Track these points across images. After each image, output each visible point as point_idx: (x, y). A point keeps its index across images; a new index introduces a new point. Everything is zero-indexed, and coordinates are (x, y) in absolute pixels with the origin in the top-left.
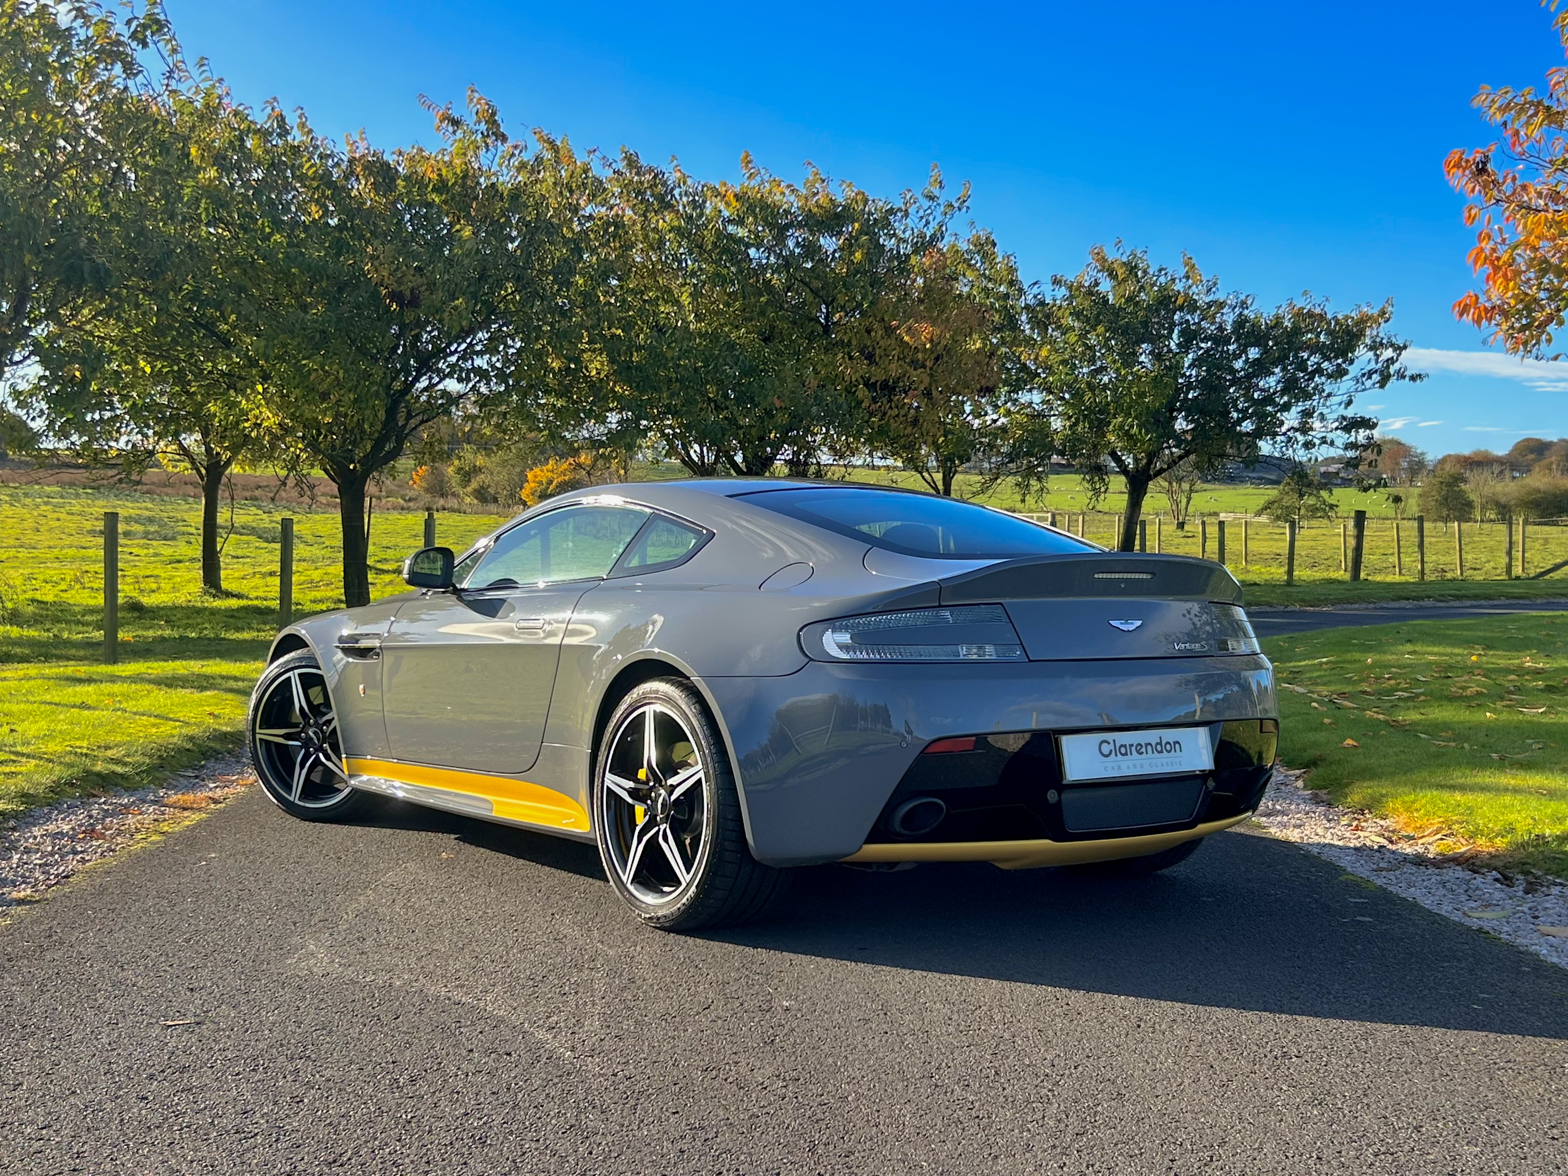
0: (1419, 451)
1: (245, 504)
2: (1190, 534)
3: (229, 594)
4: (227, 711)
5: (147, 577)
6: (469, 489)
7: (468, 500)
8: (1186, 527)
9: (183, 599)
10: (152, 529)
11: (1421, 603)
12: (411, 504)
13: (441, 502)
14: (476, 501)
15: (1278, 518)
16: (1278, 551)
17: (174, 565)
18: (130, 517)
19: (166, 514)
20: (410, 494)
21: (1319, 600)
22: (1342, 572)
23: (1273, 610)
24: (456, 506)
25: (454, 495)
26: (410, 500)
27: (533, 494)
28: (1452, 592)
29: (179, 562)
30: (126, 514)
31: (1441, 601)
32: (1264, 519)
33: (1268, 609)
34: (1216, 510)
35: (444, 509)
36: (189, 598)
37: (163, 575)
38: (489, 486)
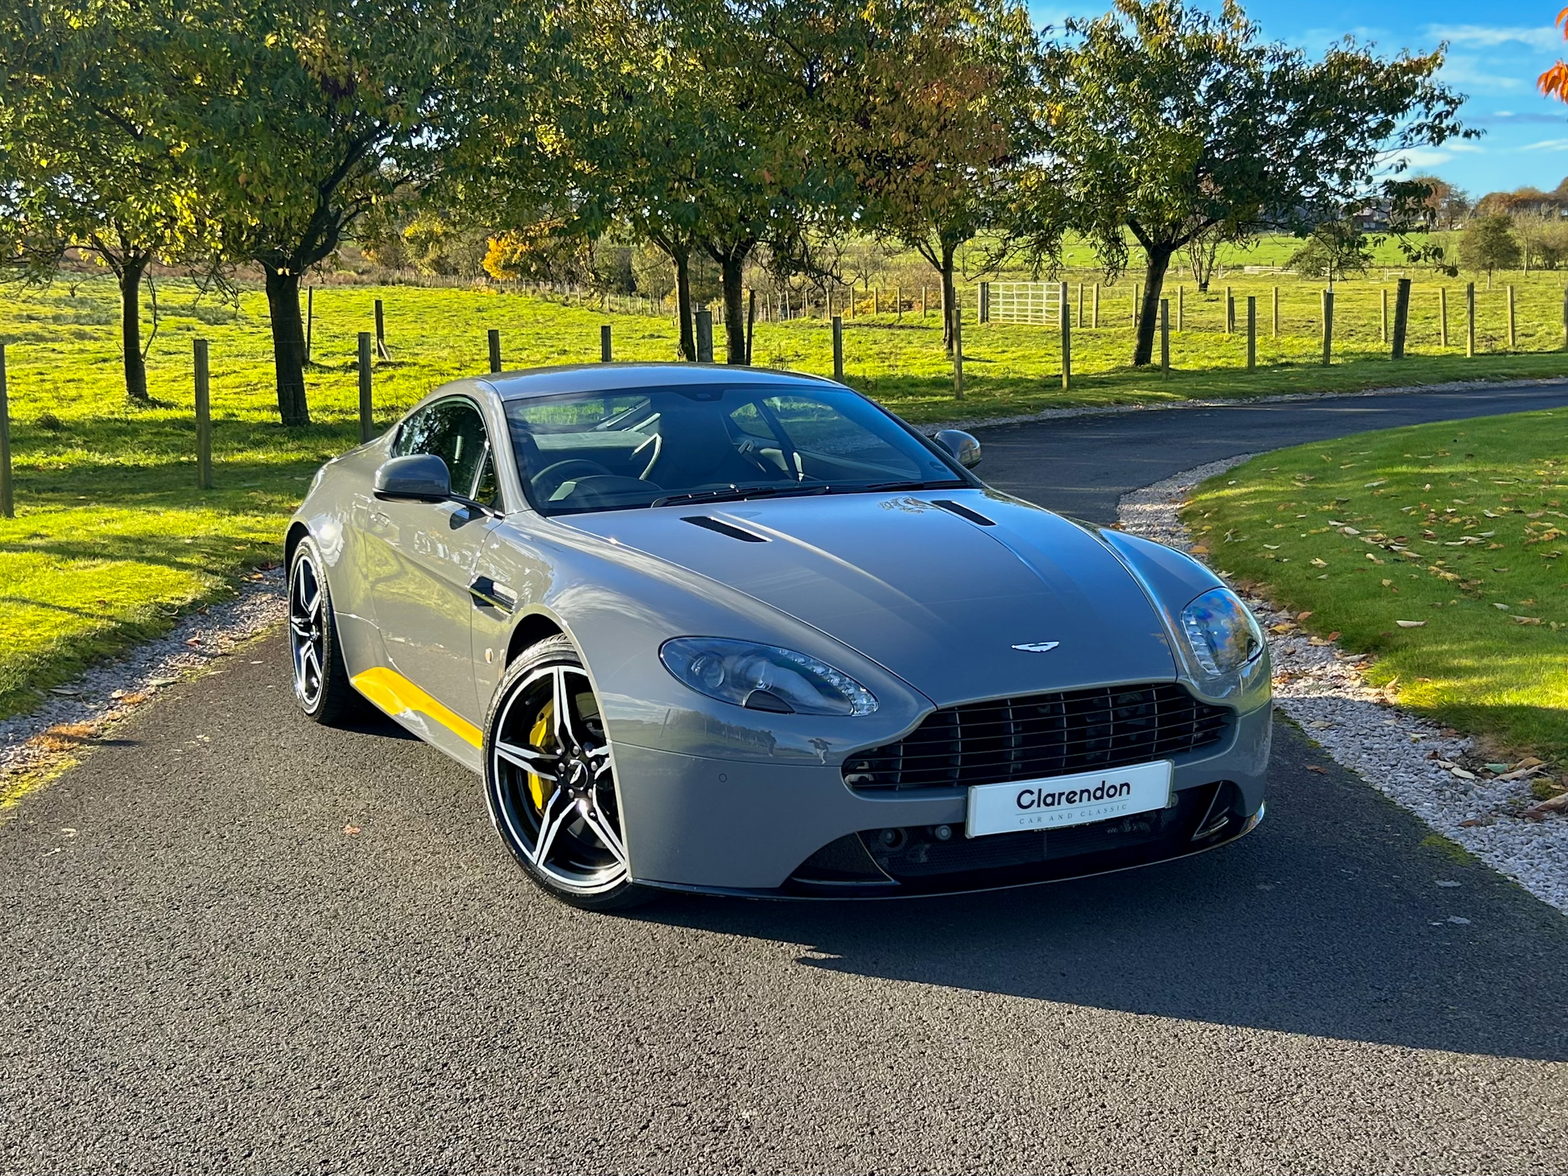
0: (1459, 191)
1: (184, 281)
2: (1214, 297)
3: (155, 404)
4: (121, 595)
5: (69, 381)
6: (426, 260)
7: (426, 272)
8: (1210, 288)
9: (106, 410)
10: (84, 313)
11: (1472, 384)
12: (365, 277)
13: (398, 274)
14: (434, 273)
15: (1308, 271)
16: (1311, 318)
17: (100, 365)
18: (60, 299)
19: (99, 295)
20: (364, 266)
21: (1359, 384)
22: (1382, 343)
23: (1310, 398)
24: (413, 279)
25: (410, 266)
26: (362, 273)
27: (496, 264)
28: (1506, 371)
29: (105, 360)
30: (56, 296)
31: (1494, 381)
32: (1292, 272)
33: (1304, 397)
34: (1241, 263)
35: (401, 282)
36: (112, 409)
37: (85, 378)
38: (447, 257)
